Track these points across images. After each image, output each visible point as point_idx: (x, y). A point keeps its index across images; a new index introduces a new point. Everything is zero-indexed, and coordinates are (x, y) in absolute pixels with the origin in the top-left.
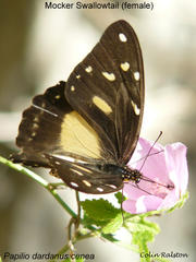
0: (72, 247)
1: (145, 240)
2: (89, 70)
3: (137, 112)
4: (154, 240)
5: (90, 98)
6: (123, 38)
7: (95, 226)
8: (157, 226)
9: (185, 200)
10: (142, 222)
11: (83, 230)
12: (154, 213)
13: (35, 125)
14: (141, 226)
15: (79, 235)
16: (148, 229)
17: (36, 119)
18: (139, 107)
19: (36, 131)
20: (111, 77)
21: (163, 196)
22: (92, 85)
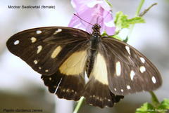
1: (127, 21)
3: (60, 30)
4: (126, 15)
8: (118, 13)
13: (68, 90)
16: (119, 19)
17: (64, 91)
18: (57, 29)
19: (71, 90)
20: (40, 48)
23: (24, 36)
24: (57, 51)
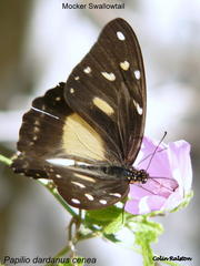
0: (73, 248)
1: (148, 241)
2: (88, 70)
3: (140, 111)
4: (157, 240)
5: (91, 100)
6: (121, 36)
7: (96, 226)
8: (161, 226)
9: (189, 199)
10: (145, 222)
11: (84, 230)
12: (157, 212)
13: (36, 129)
14: (144, 226)
15: (80, 236)
16: (151, 229)
17: (37, 123)
18: (141, 106)
19: (37, 134)
20: (111, 77)
21: (166, 196)
22: (92, 86)
23: (132, 49)
24: (105, 106)
